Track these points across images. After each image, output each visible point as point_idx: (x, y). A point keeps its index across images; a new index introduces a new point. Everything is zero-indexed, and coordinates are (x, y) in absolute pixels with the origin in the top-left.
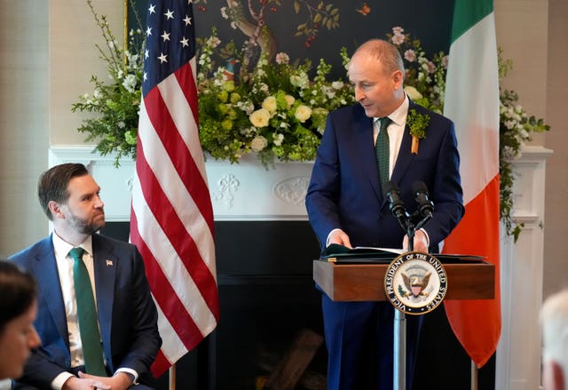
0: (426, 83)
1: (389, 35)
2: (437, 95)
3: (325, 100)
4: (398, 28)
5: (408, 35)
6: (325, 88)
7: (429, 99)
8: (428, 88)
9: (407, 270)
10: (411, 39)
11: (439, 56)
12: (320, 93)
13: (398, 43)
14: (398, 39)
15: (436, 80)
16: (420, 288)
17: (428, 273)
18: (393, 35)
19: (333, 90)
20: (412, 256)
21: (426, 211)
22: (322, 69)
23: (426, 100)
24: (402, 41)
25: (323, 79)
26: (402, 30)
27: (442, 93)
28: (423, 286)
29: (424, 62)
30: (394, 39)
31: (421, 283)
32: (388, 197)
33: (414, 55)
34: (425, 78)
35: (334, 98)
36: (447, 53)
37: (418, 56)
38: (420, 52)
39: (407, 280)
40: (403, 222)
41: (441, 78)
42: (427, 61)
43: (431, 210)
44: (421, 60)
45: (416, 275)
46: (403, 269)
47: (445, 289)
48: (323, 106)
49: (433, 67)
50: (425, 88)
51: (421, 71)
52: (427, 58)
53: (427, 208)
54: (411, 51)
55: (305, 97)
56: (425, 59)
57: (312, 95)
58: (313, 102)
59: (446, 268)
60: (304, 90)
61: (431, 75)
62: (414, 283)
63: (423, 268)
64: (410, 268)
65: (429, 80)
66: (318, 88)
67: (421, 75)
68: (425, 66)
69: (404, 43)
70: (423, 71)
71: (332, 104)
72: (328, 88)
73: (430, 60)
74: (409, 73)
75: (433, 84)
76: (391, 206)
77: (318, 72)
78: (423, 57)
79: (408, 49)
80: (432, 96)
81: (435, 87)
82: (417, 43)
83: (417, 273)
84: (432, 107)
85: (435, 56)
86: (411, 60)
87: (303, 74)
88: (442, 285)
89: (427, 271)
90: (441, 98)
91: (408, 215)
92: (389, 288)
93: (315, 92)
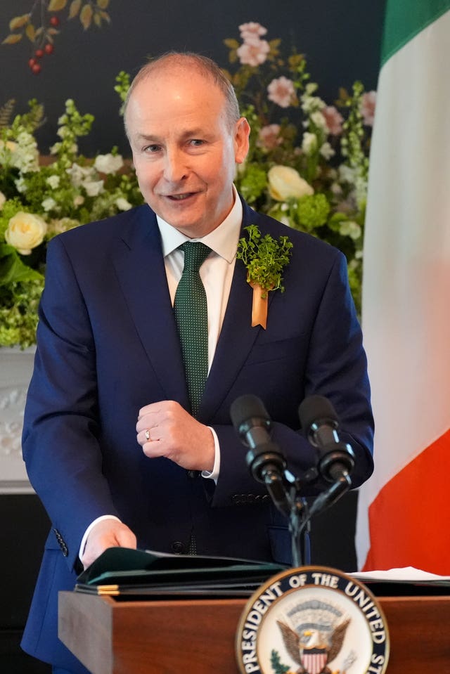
0: (321, 158)
1: (230, 42)
2: (347, 188)
3: (78, 201)
4: (253, 25)
5: (277, 42)
6: (78, 171)
7: (329, 195)
8: (325, 170)
9: (291, 614)
10: (284, 52)
11: (351, 93)
12: (66, 183)
13: (253, 63)
14: (253, 51)
15: (345, 152)
16: (323, 657)
17: (340, 622)
18: (241, 42)
19: (99, 176)
20: (302, 579)
21: (337, 468)
22: (69, 123)
23: (322, 200)
24: (262, 58)
25: (74, 149)
26: (263, 31)
27: (359, 183)
28: (331, 653)
29: (315, 109)
30: (243, 52)
31: (326, 644)
32: (243, 436)
33: (291, 90)
34: (320, 145)
35: (101, 196)
36: (371, 85)
37: (300, 92)
38: (305, 83)
39: (291, 639)
40: (282, 497)
41: (357, 146)
42: (322, 104)
43: (349, 468)
44: (308, 102)
45: (312, 626)
46: (282, 612)
47: (384, 660)
48: (74, 214)
49: (338, 119)
50: (319, 170)
51: (308, 130)
52: (323, 99)
53: (334, 462)
54: (284, 82)
55: (31, 191)
56: (318, 102)
57: (46, 188)
58: (48, 204)
59: (385, 608)
60: (28, 176)
61: (334, 141)
62: (311, 644)
63: (329, 608)
64: (300, 608)
65: (327, 150)
66: (62, 169)
67: (309, 139)
68: (318, 119)
69: (267, 63)
70: (313, 129)
71: (95, 208)
72: (87, 171)
73: (329, 102)
74: (281, 134)
75: (338, 160)
76: (250, 457)
77: (62, 132)
78: (314, 94)
79: (277, 77)
80: (336, 188)
81: (343, 169)
82: (298, 62)
83: (316, 621)
84: (337, 216)
85: (343, 92)
86: (285, 103)
87: (25, 137)
88: (378, 649)
89: (339, 614)
90: (358, 195)
91: (290, 478)
92: (249, 658)
93: (53, 181)
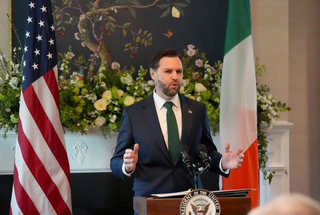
0: (210, 81)
1: (185, 50)
2: (217, 89)
3: (143, 93)
4: (191, 45)
5: (197, 50)
6: (143, 85)
7: (211, 91)
8: (211, 84)
9: (194, 202)
10: (199, 53)
11: (217, 63)
12: (140, 88)
13: (191, 55)
14: (191, 52)
15: (216, 79)
16: (203, 213)
17: (207, 204)
18: (188, 50)
19: (149, 86)
20: (197, 192)
21: (206, 163)
22: (141, 72)
23: (209, 91)
24: (193, 54)
25: (142, 79)
26: (194, 47)
27: (219, 87)
28: (205, 212)
29: (208, 68)
30: (188, 53)
31: (203, 210)
33: (202, 63)
34: (209, 78)
35: (149, 91)
36: (222, 62)
37: (204, 63)
38: (205, 61)
39: (194, 208)
40: (191, 171)
41: (219, 78)
42: (210, 66)
43: (209, 163)
44: (206, 66)
45: (200, 205)
46: (192, 201)
47: (219, 214)
48: (142, 96)
49: (214, 70)
50: (209, 84)
51: (206, 73)
52: (210, 65)
53: (205, 162)
54: (200, 60)
55: (130, 90)
56: (208, 66)
57: (134, 89)
58: (135, 94)
60: (129, 86)
61: (213, 76)
62: (199, 210)
63: (204, 200)
64: (196, 200)
65: (211, 79)
66: (139, 84)
67: (206, 76)
68: (209, 70)
69: (195, 55)
70: (207, 73)
71: (148, 95)
72: (145, 85)
73: (212, 66)
74: (199, 74)
75: (214, 81)
76: (183, 160)
77: (139, 74)
78: (208, 64)
79: (198, 59)
80: (214, 89)
81: (215, 83)
82: (203, 55)
83: (201, 204)
84: (213, 96)
85: (215, 63)
86: (200, 66)
87: (129, 76)
88: (217, 211)
89: (207, 202)
90: (219, 90)
91: (194, 166)
92: (183, 214)
93: (136, 88)
